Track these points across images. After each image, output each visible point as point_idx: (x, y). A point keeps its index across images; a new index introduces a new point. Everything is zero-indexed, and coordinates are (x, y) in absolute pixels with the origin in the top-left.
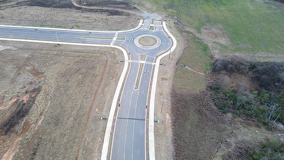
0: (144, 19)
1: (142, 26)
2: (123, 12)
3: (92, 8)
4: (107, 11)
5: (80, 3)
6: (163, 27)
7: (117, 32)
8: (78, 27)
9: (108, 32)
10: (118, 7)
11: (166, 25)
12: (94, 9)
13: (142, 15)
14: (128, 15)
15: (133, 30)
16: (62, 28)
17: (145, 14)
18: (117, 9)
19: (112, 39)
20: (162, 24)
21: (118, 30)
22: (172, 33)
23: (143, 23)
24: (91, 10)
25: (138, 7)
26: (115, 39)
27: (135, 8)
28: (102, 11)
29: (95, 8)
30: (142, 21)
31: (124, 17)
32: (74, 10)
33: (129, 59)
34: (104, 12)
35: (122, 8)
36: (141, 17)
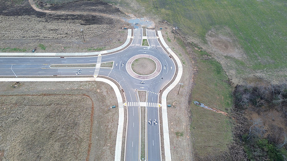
0: (132, 28)
1: (131, 39)
2: (102, 18)
3: (59, 13)
4: (80, 17)
5: (41, 5)
6: (159, 39)
7: (100, 53)
8: (44, 49)
9: (86, 54)
10: (94, 10)
11: (163, 36)
12: (62, 16)
13: (129, 21)
14: (111, 22)
15: (120, 48)
16: (20, 51)
17: (133, 19)
18: (94, 14)
19: (95, 65)
20: (157, 35)
21: (100, 50)
22: (173, 49)
23: (132, 35)
24: (58, 18)
25: (121, 9)
26: (98, 65)
27: (117, 10)
28: (74, 18)
29: (63, 13)
30: (130, 31)
31: (105, 26)
32: (34, 18)
33: (124, 101)
34: (77, 18)
35: (101, 11)
36: (128, 24)
